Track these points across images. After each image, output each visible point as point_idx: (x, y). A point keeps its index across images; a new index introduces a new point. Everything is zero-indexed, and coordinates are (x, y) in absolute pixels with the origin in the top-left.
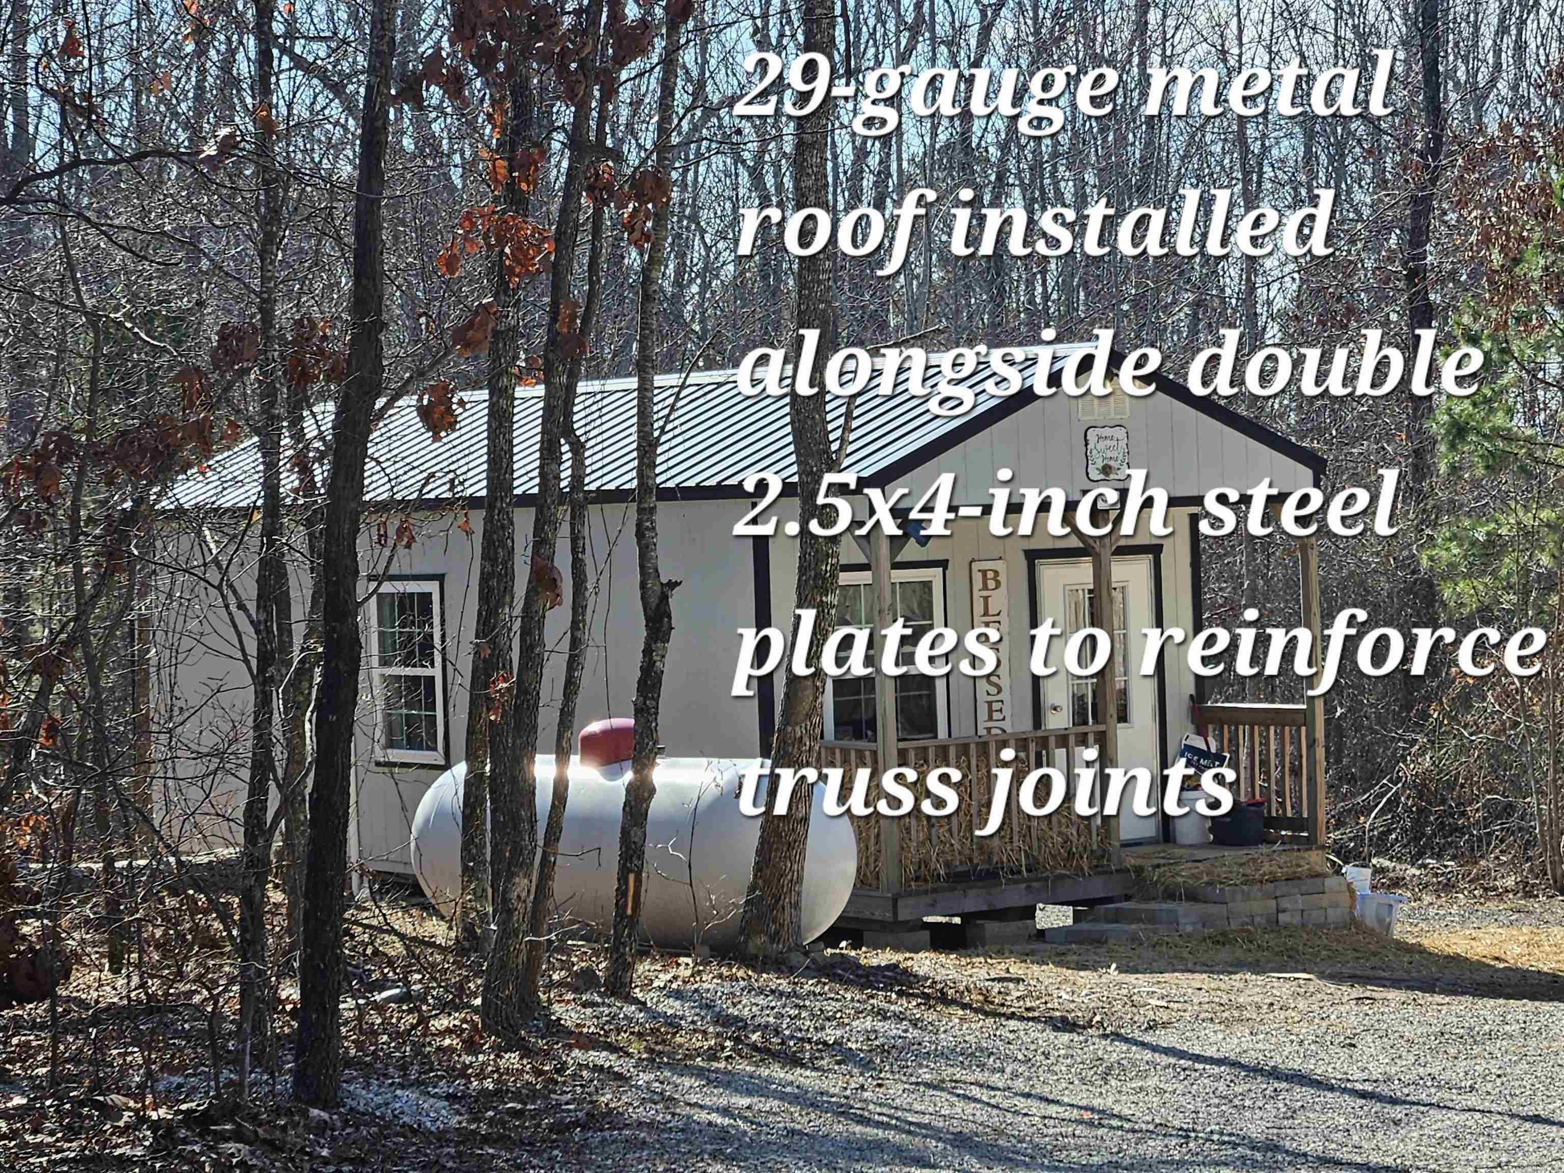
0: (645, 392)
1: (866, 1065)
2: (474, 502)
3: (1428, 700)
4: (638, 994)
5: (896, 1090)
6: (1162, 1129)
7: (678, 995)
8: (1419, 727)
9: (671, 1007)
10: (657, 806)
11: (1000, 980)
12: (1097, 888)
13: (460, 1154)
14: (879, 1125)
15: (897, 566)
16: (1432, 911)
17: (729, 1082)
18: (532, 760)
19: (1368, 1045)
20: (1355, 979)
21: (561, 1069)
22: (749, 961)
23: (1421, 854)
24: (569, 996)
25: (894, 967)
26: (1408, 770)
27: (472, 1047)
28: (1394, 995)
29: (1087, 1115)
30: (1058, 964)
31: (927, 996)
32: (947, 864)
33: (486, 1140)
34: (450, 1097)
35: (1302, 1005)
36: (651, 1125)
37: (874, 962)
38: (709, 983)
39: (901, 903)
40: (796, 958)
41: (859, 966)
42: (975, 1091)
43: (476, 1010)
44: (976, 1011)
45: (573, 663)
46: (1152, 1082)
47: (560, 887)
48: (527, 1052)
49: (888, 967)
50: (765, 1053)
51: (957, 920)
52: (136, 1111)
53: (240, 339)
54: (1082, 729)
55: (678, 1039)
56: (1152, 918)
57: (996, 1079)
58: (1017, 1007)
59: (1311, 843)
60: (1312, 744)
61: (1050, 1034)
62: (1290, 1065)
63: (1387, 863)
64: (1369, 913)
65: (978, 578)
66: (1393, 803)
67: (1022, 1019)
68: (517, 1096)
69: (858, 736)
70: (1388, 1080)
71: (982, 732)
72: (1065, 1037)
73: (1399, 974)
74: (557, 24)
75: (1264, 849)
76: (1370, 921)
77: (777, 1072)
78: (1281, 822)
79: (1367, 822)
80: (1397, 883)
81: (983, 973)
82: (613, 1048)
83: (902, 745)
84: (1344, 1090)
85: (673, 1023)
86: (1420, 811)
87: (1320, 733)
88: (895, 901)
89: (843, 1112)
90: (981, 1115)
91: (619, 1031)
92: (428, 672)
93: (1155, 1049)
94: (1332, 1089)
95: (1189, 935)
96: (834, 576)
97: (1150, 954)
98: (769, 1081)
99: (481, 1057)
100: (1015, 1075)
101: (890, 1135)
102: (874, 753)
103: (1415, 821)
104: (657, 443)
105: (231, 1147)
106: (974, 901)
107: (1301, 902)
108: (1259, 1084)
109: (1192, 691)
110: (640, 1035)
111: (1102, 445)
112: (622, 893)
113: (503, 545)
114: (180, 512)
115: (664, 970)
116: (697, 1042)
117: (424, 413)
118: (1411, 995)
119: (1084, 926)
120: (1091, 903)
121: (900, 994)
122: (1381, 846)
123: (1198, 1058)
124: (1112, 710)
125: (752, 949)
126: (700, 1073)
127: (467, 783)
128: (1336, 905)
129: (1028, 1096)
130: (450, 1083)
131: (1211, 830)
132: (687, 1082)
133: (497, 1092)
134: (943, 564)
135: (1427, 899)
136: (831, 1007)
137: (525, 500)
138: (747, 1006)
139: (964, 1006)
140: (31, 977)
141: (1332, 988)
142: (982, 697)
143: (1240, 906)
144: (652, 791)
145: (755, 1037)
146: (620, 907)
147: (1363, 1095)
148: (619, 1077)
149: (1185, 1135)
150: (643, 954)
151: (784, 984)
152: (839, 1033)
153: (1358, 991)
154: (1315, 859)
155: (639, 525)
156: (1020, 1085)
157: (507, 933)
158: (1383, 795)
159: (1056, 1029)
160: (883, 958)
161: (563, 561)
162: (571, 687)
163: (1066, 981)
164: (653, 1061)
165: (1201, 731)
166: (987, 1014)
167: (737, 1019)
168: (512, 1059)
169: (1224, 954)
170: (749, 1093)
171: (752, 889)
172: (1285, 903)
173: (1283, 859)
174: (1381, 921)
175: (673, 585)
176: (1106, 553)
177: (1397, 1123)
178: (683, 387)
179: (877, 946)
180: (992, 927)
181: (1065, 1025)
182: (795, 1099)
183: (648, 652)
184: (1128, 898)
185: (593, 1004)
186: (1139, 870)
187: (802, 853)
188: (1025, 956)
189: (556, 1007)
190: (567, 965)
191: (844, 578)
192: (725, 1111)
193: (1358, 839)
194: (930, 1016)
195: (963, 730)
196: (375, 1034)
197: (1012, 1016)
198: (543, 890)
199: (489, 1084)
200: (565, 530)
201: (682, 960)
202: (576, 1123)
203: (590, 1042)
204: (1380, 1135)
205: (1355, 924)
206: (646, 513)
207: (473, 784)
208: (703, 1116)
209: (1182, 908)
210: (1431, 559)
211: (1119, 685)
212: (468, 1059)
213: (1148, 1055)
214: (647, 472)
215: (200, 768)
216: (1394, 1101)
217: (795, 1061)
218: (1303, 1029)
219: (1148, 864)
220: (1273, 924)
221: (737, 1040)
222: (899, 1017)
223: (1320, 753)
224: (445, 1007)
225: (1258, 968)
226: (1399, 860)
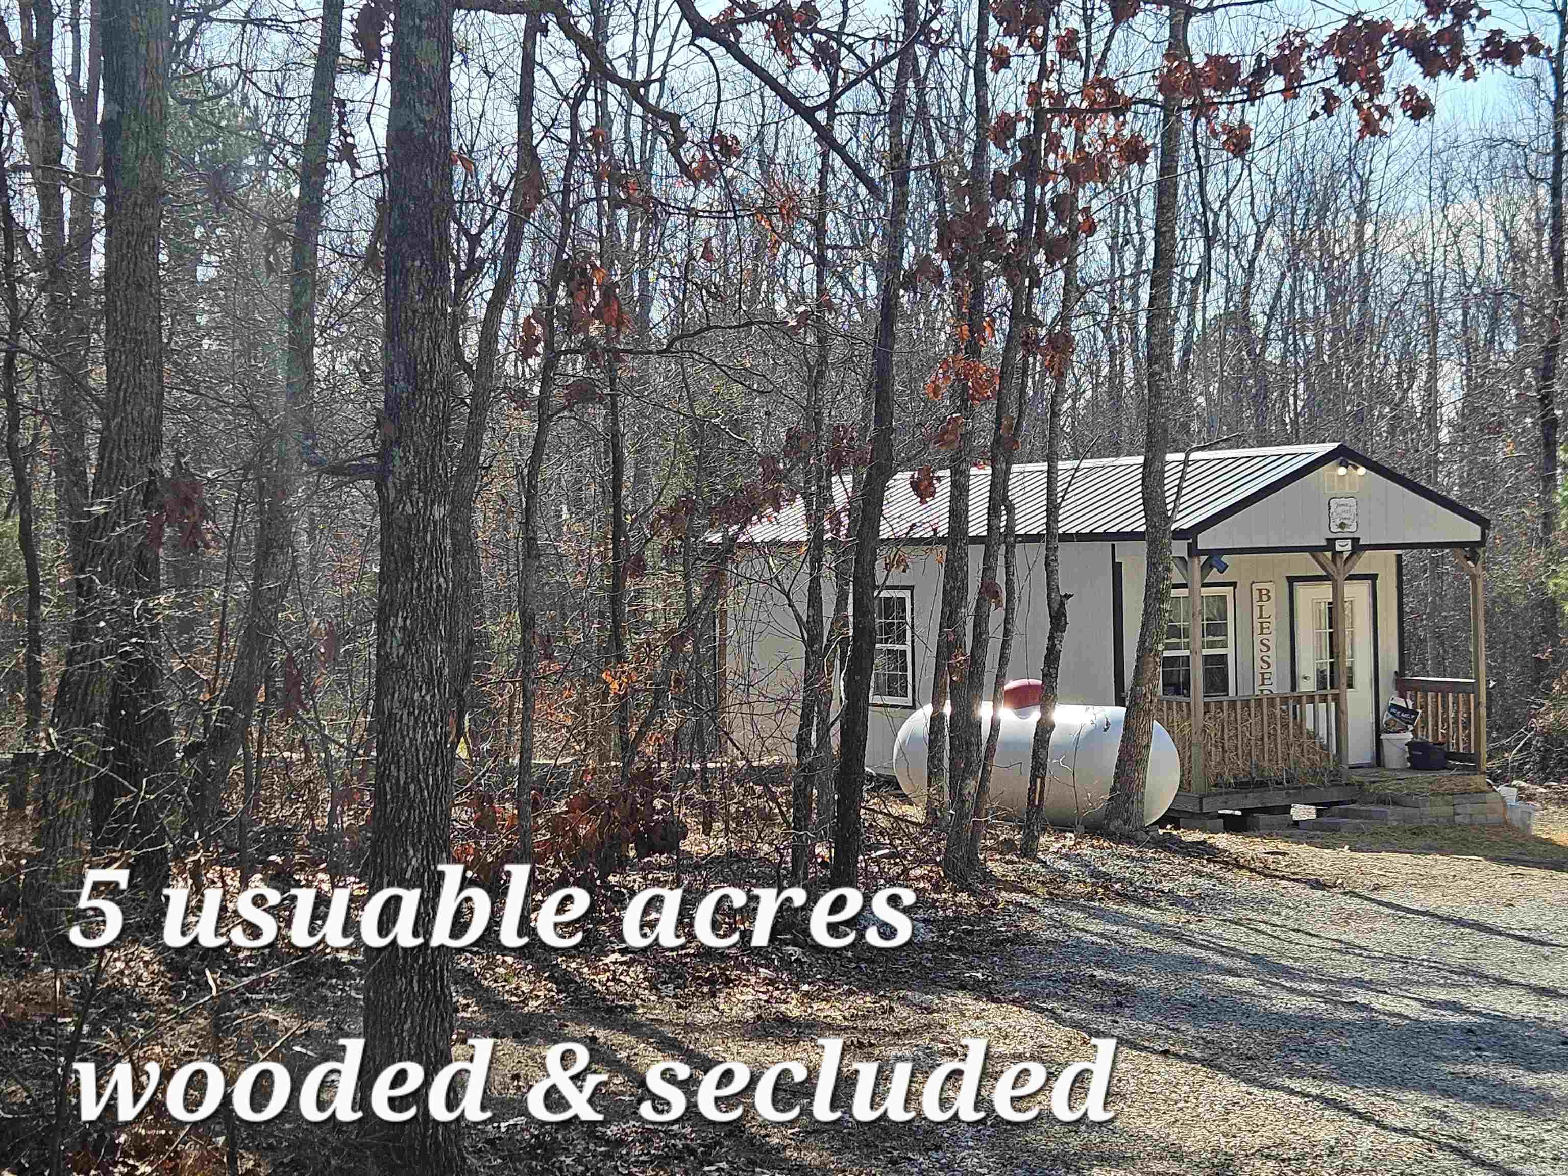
0: (1051, 473)
1: (1190, 907)
2: (942, 540)
3: (1552, 677)
4: (1040, 855)
5: (1211, 924)
6: (1389, 958)
7: (1067, 857)
8: (1547, 696)
9: (1063, 865)
10: (1054, 736)
11: (1273, 853)
12: (1334, 795)
13: (935, 958)
14: (1202, 947)
15: (1204, 585)
16: (1556, 817)
17: (1101, 915)
18: (979, 704)
19: (1522, 906)
20: (1509, 861)
21: (995, 905)
22: (1110, 836)
23: (1546, 779)
24: (998, 857)
25: (1203, 842)
26: (1537, 724)
27: (937, 888)
28: (1536, 872)
29: (1338, 946)
30: (1309, 844)
31: (1227, 863)
32: (1235, 777)
33: (950, 949)
34: (924, 921)
35: (1475, 877)
36: (1055, 942)
37: (1189, 839)
38: (1086, 850)
39: (1204, 801)
40: (1141, 835)
41: (1181, 841)
42: (1263, 927)
43: (938, 864)
44: (1259, 873)
45: (1005, 645)
46: (1378, 925)
47: (993, 787)
48: (972, 893)
49: (1199, 843)
50: (1123, 897)
51: (1239, 813)
52: (730, 924)
53: (799, 439)
54: (1324, 692)
55: (1068, 886)
56: (1369, 816)
57: (1275, 919)
58: (1286, 872)
59: (1476, 770)
60: (1478, 705)
61: (1308, 890)
62: (1471, 917)
63: (1523, 784)
64: (1515, 817)
65: (1256, 595)
66: (1528, 745)
67: (1290, 880)
68: (968, 922)
69: (1177, 692)
70: (1538, 929)
71: (1257, 692)
72: (1320, 893)
73: (1537, 859)
74: (1003, 239)
75: (1446, 773)
76: (1516, 823)
77: (1131, 909)
78: (1456, 756)
79: (1509, 757)
80: (1531, 797)
81: (1261, 848)
82: (1026, 891)
83: (1207, 699)
84: (1508, 935)
85: (1064, 876)
86: (1546, 750)
87: (1483, 699)
88: (1201, 799)
89: (1178, 937)
90: (1268, 942)
91: (1030, 880)
92: (902, 647)
93: (1380, 903)
94: (1500, 934)
95: (1396, 828)
96: (1168, 592)
97: (1368, 839)
98: (1127, 915)
99: (944, 896)
100: (1287, 918)
101: (1210, 954)
102: (1188, 704)
103: (1543, 758)
104: (1058, 507)
105: (790, 949)
106: (1252, 801)
107: (1469, 809)
108: (1450, 929)
109: (1396, 669)
110: (1043, 883)
111: (1341, 509)
112: (1032, 790)
113: (962, 570)
114: (752, 543)
115: (1057, 840)
116: (1080, 888)
117: (915, 485)
118: (1548, 873)
119: (1323, 819)
120: (1330, 805)
121: (1209, 860)
122: (1519, 773)
123: (1408, 910)
124: (1344, 680)
125: (1112, 828)
126: (1083, 909)
127: (932, 719)
128: (1493, 812)
129: (1298, 931)
130: (925, 912)
131: (1409, 759)
132: (1076, 914)
133: (956, 918)
134: (1234, 585)
135: (1552, 808)
136: (1166, 868)
137: (977, 540)
138: (1112, 867)
139: (1251, 870)
140: (663, 838)
141: (1495, 867)
142: (1257, 670)
143: (1428, 810)
144: (1053, 726)
145: (1117, 886)
146: (1031, 802)
147: (1522, 939)
148: (1032, 910)
149: (1405, 961)
150: (1044, 830)
151: (1134, 852)
152: (1171, 885)
153: (1512, 869)
154: (1480, 780)
155: (1047, 557)
156: (1290, 923)
157: (961, 816)
158: (1520, 739)
159: (1313, 887)
160: (1196, 836)
161: (1001, 580)
162: (1003, 659)
163: (1315, 856)
164: (1052, 899)
165: (1402, 696)
166: (1266, 876)
167: (1105, 874)
168: (963, 897)
169: (1419, 842)
170: (1116, 923)
171: (1113, 789)
172: (1459, 810)
173: (1459, 779)
174: (1524, 823)
175: (1067, 596)
176: (1340, 579)
177: (1546, 958)
178: (1077, 470)
179: (1188, 828)
180: (1264, 818)
181: (1318, 885)
182: (1145, 928)
183: (1051, 638)
184: (1353, 802)
185: (1012, 862)
186: (1361, 784)
187: (1145, 769)
188: (1286, 838)
189: (989, 863)
190: (995, 838)
191: (1174, 592)
192: (1102, 935)
193: (1504, 767)
194: (1229, 876)
195: (1245, 692)
196: (875, 878)
197: (1283, 878)
198: (982, 788)
199: (950, 913)
200: (1001, 560)
201: (1068, 834)
202: (1008, 940)
203: (1013, 887)
204: (1535, 966)
205: (1505, 824)
206: (1051, 551)
207: (936, 719)
208: (1089, 937)
209: (1390, 809)
210: (1555, 585)
211: (1348, 664)
212: (936, 896)
213: (1375, 907)
214: (1053, 525)
215: (773, 708)
216: (1543, 944)
217: (1143, 903)
218: (1478, 894)
219: (1366, 780)
220: (1451, 823)
221: (1106, 888)
222: (1210, 876)
223: (1483, 712)
224: (920, 862)
225: (1441, 851)
226: (1532, 782)
